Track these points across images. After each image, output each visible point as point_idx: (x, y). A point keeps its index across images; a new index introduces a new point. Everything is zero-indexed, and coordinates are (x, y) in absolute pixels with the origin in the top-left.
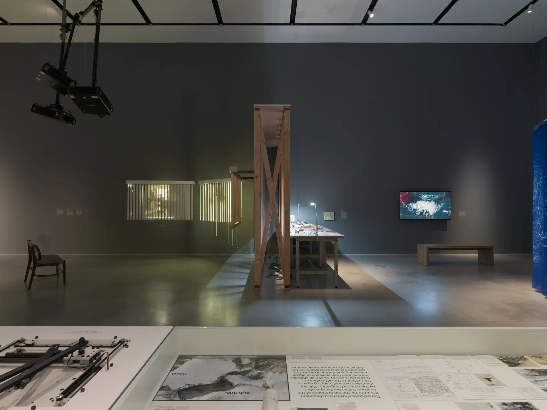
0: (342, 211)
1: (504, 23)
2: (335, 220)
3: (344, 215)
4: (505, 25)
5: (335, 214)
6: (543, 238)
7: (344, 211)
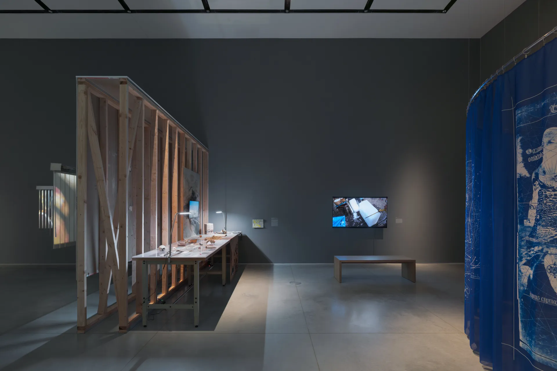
0: (272, 218)
1: (444, 10)
2: (264, 228)
3: (274, 223)
4: (446, 13)
5: (265, 221)
6: (476, 266)
7: (274, 218)
